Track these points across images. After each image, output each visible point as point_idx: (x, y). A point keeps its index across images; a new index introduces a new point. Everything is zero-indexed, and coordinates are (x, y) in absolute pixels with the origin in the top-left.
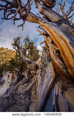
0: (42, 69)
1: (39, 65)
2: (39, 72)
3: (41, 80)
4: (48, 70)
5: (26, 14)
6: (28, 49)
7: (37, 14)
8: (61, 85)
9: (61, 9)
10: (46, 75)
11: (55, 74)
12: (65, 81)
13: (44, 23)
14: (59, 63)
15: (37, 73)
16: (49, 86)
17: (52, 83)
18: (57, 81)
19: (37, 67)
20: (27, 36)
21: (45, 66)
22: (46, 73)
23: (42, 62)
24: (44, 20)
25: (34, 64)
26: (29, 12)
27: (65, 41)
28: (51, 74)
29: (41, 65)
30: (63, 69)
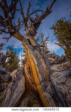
0: (14, 82)
1: (13, 77)
2: (11, 85)
3: (10, 96)
4: (20, 83)
5: (14, 32)
6: (9, 57)
7: (24, 34)
8: (27, 101)
9: (41, 37)
10: (17, 89)
11: (25, 89)
12: (32, 96)
13: (26, 44)
14: (30, 78)
15: (9, 86)
16: (15, 103)
17: (19, 99)
18: (25, 96)
19: (10, 79)
20: (12, 45)
21: (18, 79)
22: (17, 87)
23: (16, 75)
24: (27, 42)
25: (8, 75)
26: (18, 31)
27: (34, 62)
28: (22, 88)
29: (15, 78)
30: (32, 84)
